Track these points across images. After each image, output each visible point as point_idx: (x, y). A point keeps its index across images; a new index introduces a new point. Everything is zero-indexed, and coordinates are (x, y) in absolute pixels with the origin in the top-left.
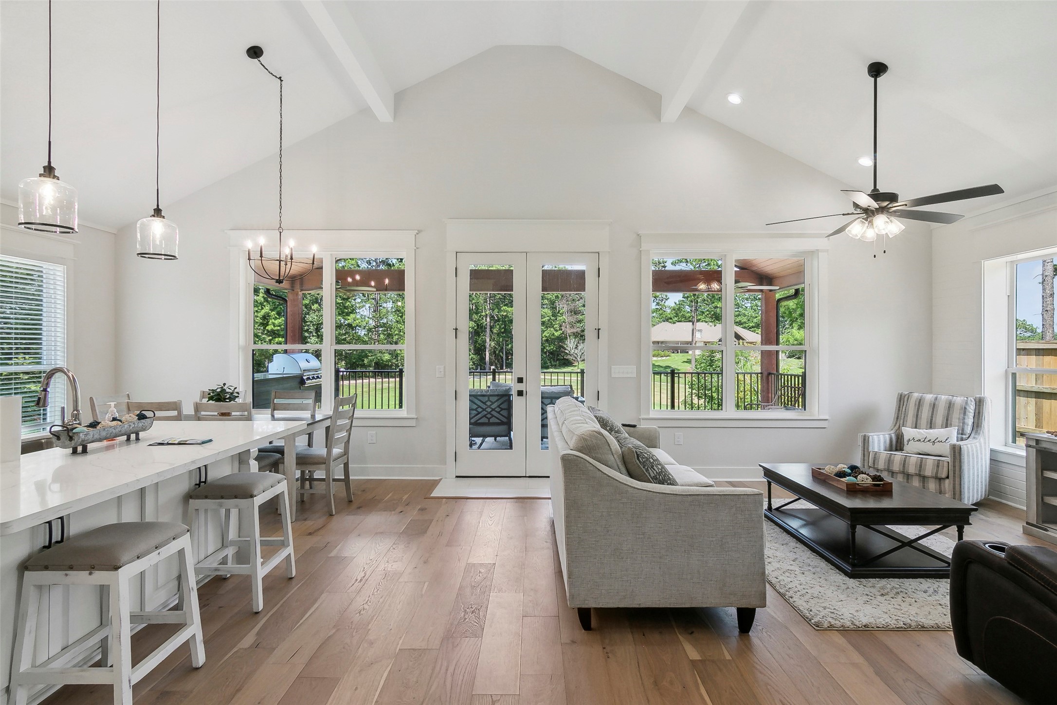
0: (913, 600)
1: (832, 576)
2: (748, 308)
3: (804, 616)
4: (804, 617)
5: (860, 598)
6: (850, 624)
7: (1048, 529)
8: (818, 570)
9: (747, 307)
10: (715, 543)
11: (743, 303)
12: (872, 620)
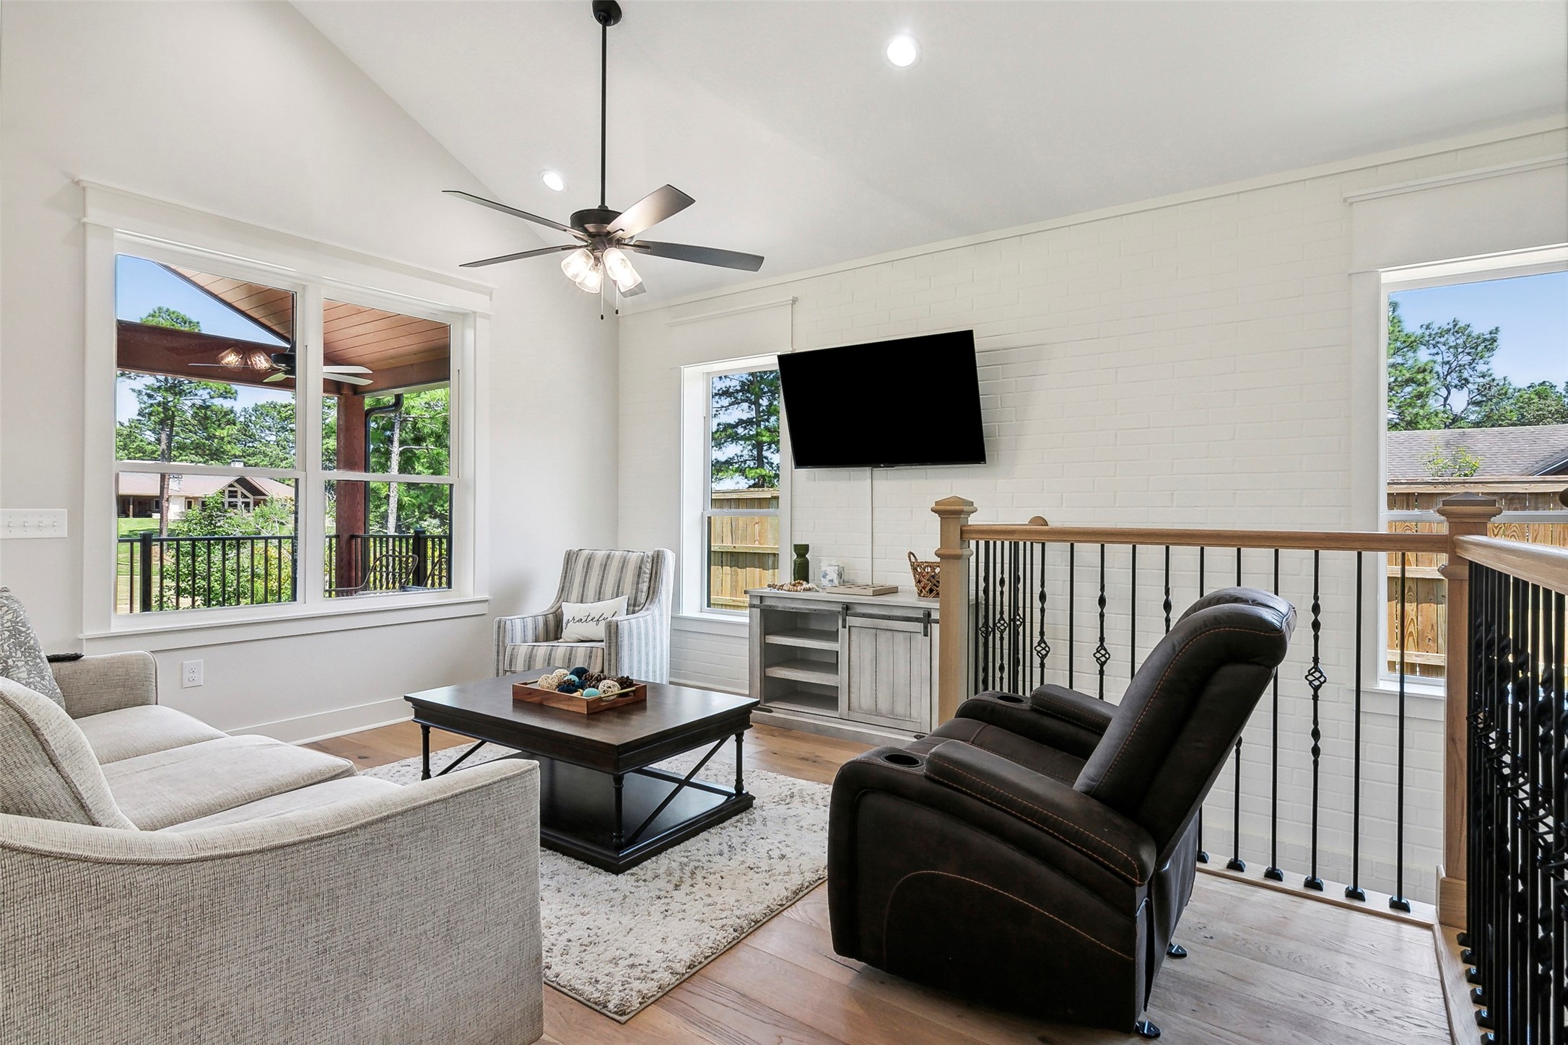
0: (718, 876)
1: (590, 882)
2: (272, 443)
3: (589, 1000)
4: (586, 1004)
5: (652, 909)
6: (670, 976)
7: (772, 709)
8: (561, 878)
9: (269, 442)
10: (430, 934)
11: (263, 435)
12: (695, 950)
